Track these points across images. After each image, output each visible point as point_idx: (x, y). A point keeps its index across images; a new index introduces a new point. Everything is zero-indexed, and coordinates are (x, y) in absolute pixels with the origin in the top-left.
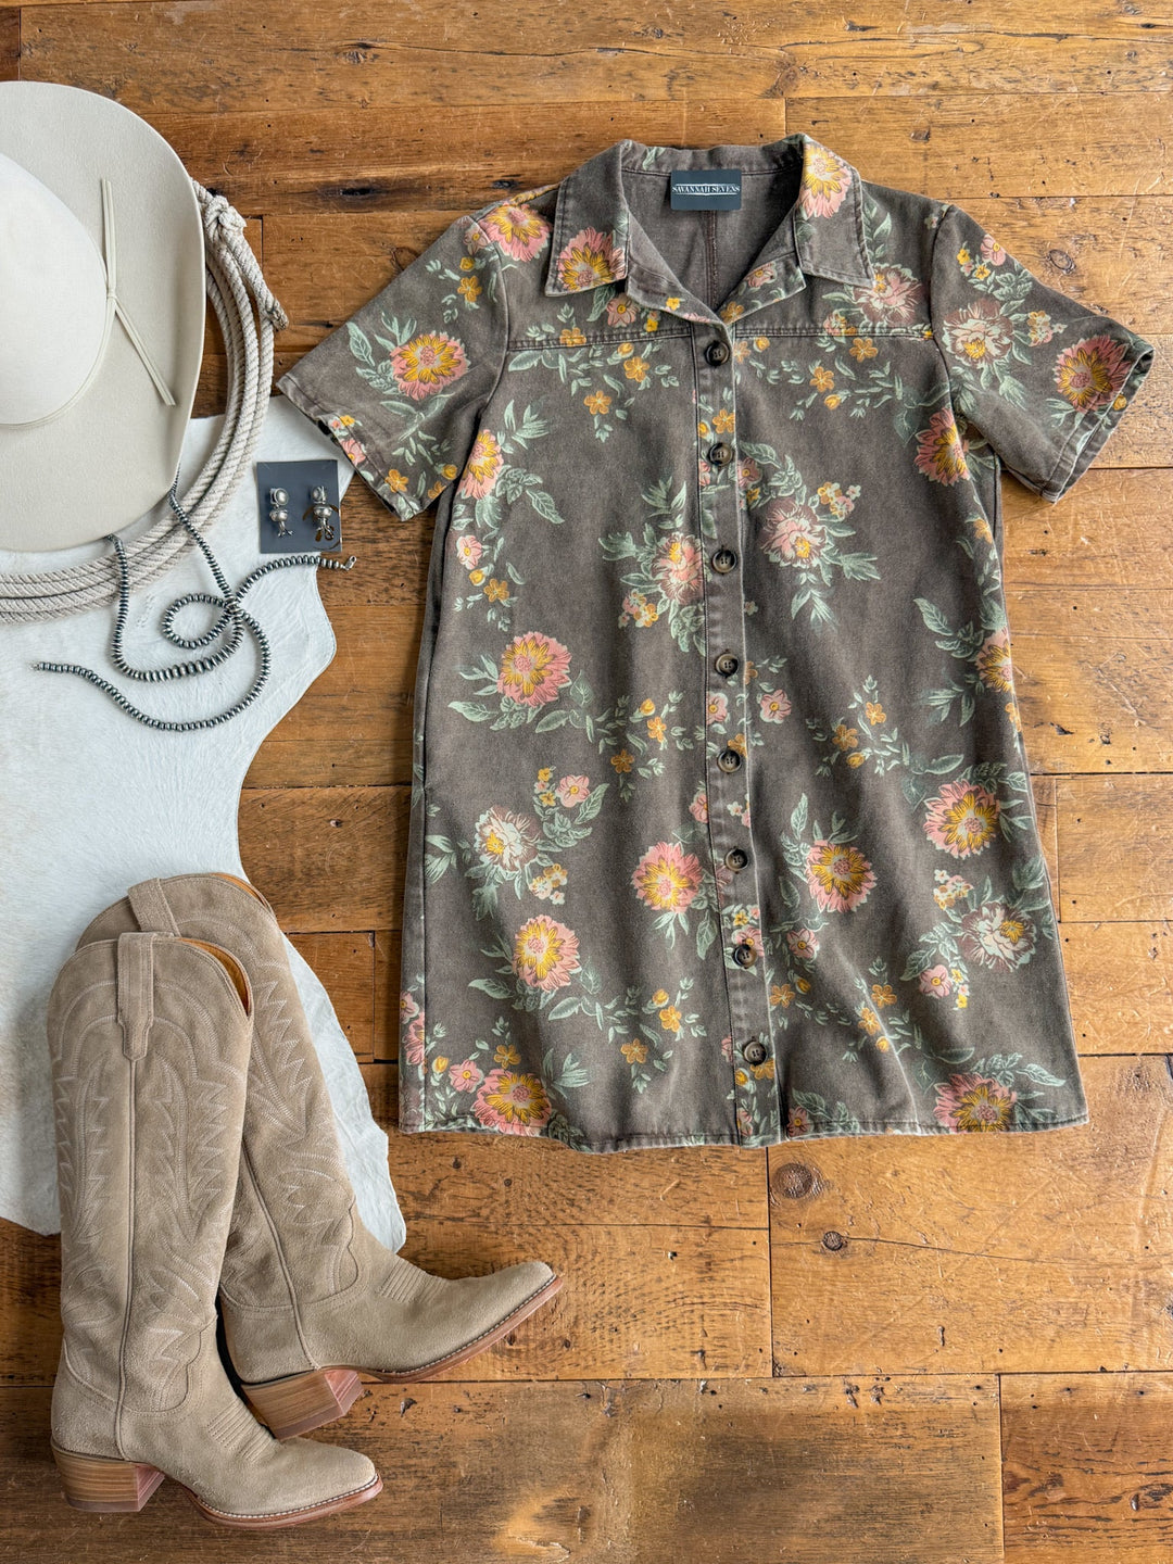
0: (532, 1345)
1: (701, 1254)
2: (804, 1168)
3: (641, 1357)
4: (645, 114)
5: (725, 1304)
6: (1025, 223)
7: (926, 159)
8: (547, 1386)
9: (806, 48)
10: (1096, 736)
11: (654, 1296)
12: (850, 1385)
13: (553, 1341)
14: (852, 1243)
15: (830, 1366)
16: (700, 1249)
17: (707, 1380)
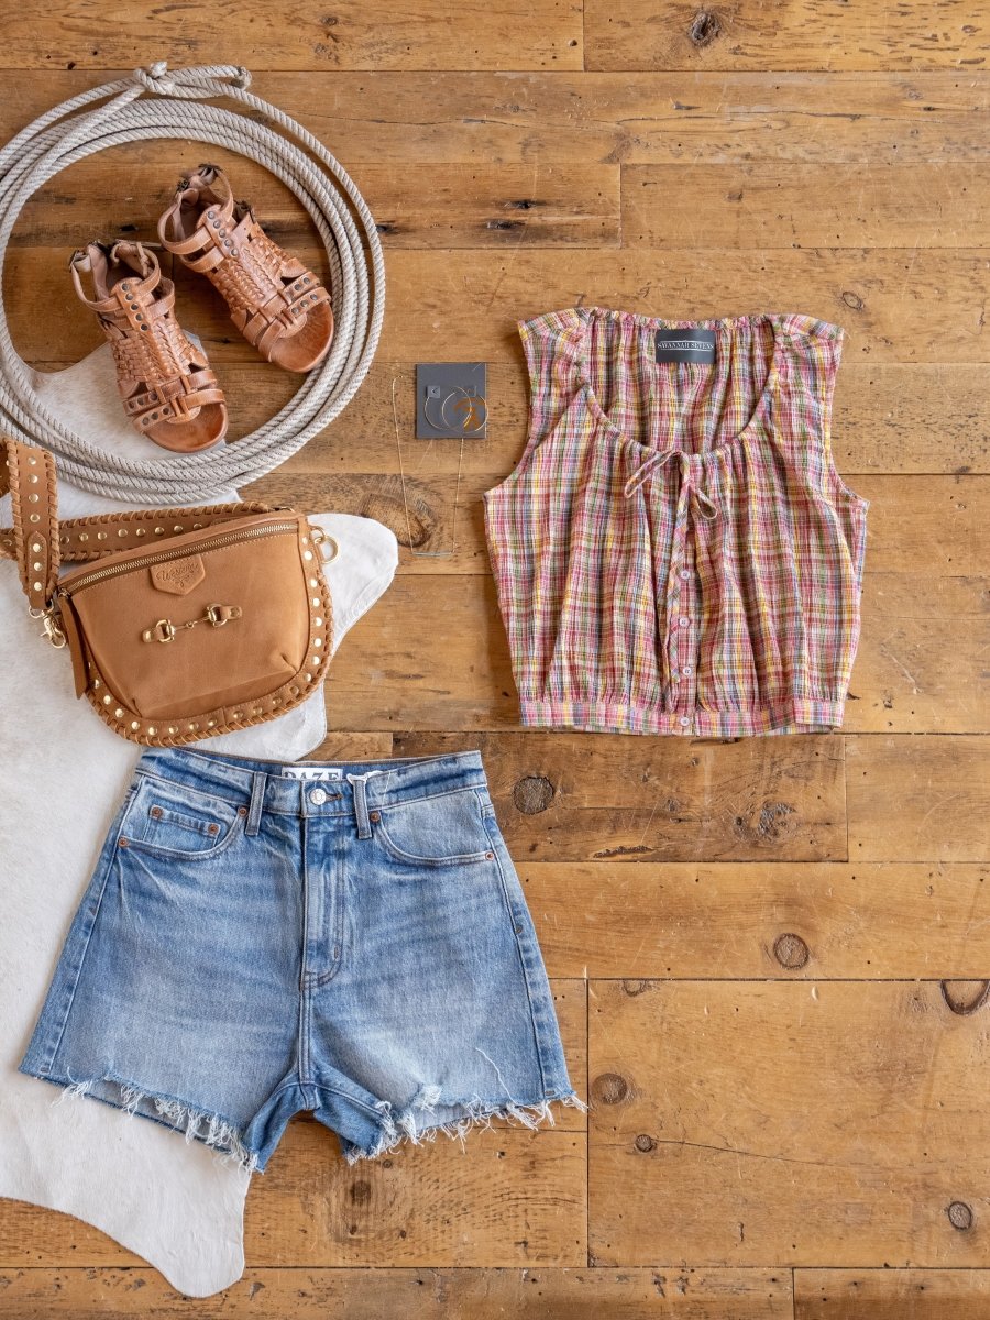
0: (372, 1235)
1: (525, 1154)
2: (620, 1078)
3: (469, 1247)
4: (501, 175)
5: (546, 1199)
6: (822, 270)
7: (738, 216)
8: (384, 1272)
9: (639, 123)
10: (880, 701)
11: (483, 1191)
12: (658, 1276)
13: (391, 1231)
14: (660, 1146)
15: (641, 1257)
16: (526, 1150)
17: (528, 1269)
